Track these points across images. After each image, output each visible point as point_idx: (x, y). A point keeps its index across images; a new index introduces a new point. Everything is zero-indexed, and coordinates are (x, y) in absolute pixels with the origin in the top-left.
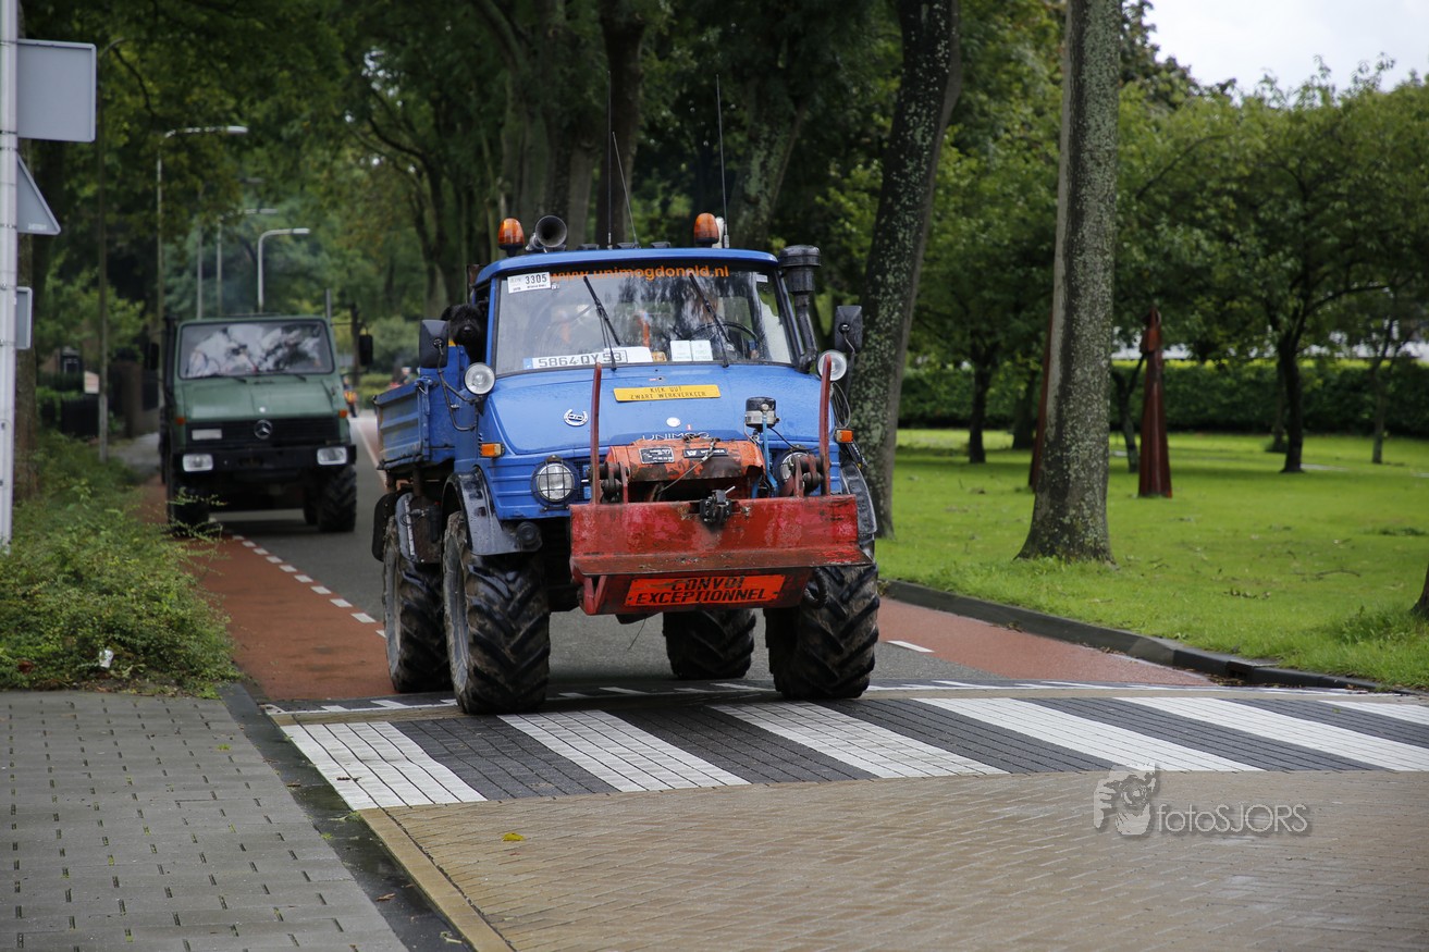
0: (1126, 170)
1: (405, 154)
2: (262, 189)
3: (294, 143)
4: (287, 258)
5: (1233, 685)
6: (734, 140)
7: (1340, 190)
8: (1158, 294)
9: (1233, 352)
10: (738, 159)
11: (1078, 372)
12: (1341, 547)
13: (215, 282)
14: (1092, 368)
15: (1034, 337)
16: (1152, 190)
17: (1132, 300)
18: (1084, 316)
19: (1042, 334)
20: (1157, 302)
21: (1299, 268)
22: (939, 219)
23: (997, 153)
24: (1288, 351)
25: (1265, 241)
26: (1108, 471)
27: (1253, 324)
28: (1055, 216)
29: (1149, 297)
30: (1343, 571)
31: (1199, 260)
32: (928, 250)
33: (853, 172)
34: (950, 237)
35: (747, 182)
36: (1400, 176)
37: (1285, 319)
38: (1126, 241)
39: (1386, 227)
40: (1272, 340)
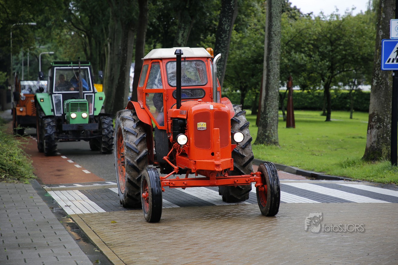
0: (283, 37)
1: (81, 31)
2: (40, 41)
3: (50, 28)
4: (48, 60)
5: (313, 179)
6: (174, 28)
7: (342, 43)
8: (292, 72)
9: (312, 88)
10: (175, 33)
11: (270, 93)
12: (342, 141)
13: (27, 67)
14: (274, 92)
15: (257, 83)
16: (290, 43)
17: (284, 73)
18: (272, 77)
19: (260, 83)
20: (291, 74)
21: (330, 65)
22: (231, 51)
23: (248, 32)
24: (327, 88)
25: (321, 57)
26: (278, 121)
27: (318, 80)
28: (264, 50)
29: (289, 73)
30: (342, 148)
31: (303, 62)
32: (228, 59)
33: (207, 37)
34: (234, 55)
35: (178, 40)
36: (358, 39)
37: (326, 79)
38: (283, 57)
39: (354, 53)
40: (323, 84)
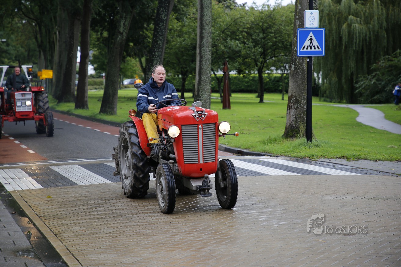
0: (219, 26)
1: (32, 20)
7: (272, 31)
8: (228, 57)
9: (247, 72)
12: (271, 121)
16: (226, 31)
17: (221, 59)
20: (227, 59)
21: (262, 51)
22: (172, 38)
23: (187, 21)
24: (260, 72)
25: (254, 44)
27: (252, 65)
29: (225, 58)
31: (238, 48)
33: (150, 26)
34: (175, 43)
35: (120, 28)
36: (287, 27)
37: (259, 64)
38: (220, 44)
39: (284, 40)
40: (256, 69)
